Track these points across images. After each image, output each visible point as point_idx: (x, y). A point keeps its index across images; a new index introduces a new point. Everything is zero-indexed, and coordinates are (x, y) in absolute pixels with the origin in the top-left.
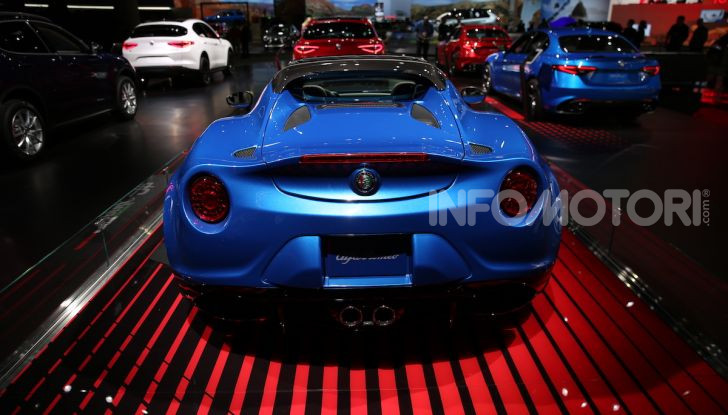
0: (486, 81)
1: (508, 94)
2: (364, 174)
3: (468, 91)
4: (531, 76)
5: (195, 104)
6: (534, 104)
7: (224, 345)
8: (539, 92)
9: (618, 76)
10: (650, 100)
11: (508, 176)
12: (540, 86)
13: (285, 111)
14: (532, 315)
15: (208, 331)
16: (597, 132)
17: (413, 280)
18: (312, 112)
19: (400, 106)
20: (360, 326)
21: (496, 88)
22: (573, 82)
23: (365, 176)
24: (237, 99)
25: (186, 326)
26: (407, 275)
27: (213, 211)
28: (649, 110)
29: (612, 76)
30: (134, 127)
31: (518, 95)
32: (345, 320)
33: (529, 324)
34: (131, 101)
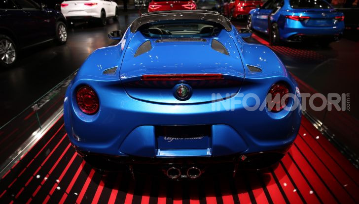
0: (249, 24)
1: (260, 31)
2: (182, 87)
3: (242, 30)
4: (274, 22)
5: (99, 36)
6: (275, 36)
7: (101, 182)
8: (278, 30)
9: (322, 21)
10: (338, 35)
11: (272, 87)
12: (278, 27)
13: (137, 43)
14: (280, 164)
15: (93, 172)
16: (309, 52)
17: (212, 152)
18: (152, 44)
19: (204, 40)
20: (179, 178)
21: (254, 28)
22: (297, 25)
23: (182, 89)
24: (116, 35)
25: (81, 168)
26: (208, 149)
27: (90, 107)
28: (337, 40)
29: (318, 21)
30: (66, 48)
31: (266, 32)
32: (170, 175)
33: (278, 171)
34: (64, 34)
